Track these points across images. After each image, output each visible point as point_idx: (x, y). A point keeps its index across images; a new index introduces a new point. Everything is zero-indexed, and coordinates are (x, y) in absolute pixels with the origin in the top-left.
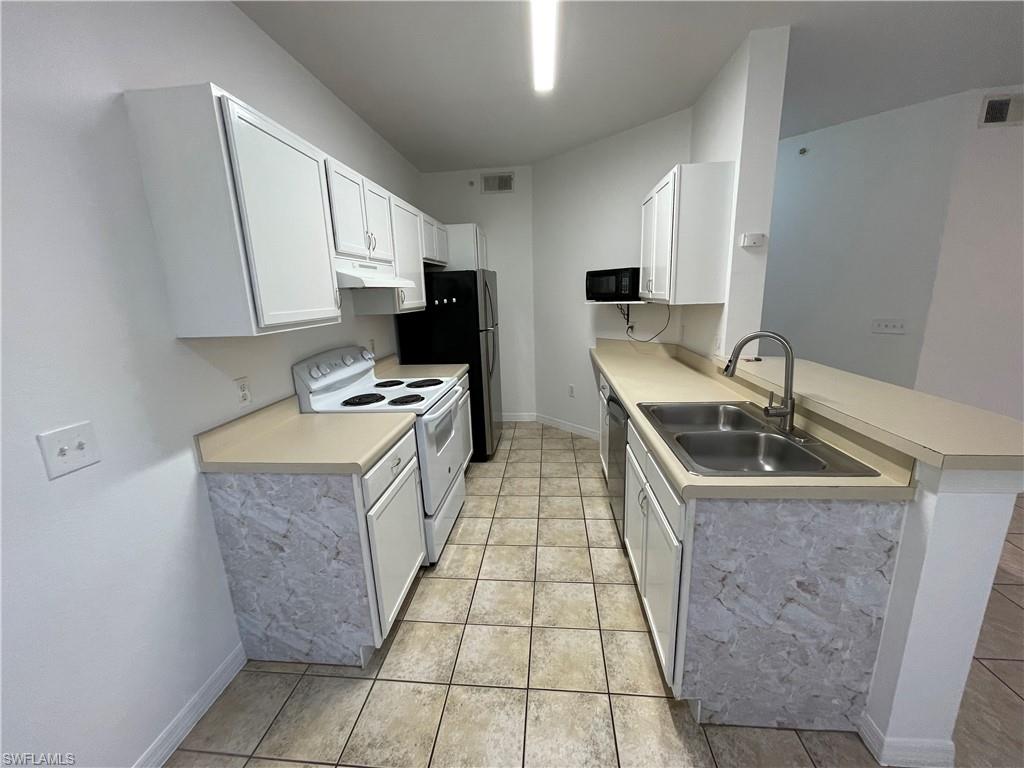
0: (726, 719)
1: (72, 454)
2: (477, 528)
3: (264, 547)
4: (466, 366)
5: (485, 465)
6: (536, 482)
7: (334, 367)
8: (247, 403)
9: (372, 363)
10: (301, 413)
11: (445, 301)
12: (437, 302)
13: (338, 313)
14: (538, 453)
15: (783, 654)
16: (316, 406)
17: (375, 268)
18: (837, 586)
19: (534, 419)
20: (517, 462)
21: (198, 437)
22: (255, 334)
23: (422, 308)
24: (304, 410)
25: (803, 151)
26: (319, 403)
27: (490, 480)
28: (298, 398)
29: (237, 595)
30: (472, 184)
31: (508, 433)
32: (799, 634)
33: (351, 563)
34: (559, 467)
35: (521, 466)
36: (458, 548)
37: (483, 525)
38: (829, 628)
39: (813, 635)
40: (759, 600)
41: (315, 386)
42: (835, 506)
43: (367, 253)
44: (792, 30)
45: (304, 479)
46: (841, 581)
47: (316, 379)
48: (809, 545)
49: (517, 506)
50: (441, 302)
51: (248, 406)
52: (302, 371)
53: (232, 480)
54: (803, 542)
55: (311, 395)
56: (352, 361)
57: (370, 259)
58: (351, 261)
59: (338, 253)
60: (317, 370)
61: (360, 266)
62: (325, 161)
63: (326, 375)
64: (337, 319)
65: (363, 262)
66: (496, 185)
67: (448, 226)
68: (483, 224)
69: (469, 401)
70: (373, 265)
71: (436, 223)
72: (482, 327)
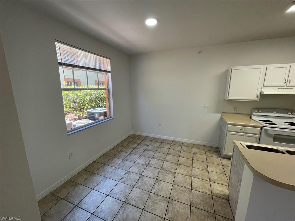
10: (250, 118)
17: (292, 88)
21: (222, 113)
22: (227, 100)
41: (254, 114)
43: (285, 85)
45: (225, 123)
51: (235, 112)
53: (222, 120)
55: (253, 116)
56: (275, 112)
57: (287, 86)
58: (272, 88)
59: (264, 86)
60: (257, 111)
61: (278, 88)
62: (267, 67)
63: (260, 113)
64: (257, 100)
65: (281, 87)
70: (290, 88)
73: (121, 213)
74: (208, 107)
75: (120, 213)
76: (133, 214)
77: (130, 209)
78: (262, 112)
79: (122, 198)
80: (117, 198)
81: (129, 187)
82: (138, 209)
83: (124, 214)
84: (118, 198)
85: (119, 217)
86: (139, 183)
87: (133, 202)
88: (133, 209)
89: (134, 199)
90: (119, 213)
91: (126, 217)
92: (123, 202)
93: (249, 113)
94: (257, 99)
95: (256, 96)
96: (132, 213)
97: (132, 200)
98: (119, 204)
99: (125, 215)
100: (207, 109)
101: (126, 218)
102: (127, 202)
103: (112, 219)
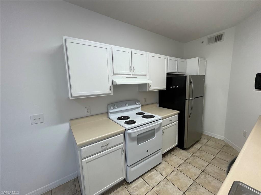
1: (37, 120)
2: (156, 178)
4: (178, 112)
5: (182, 152)
6: (199, 172)
8: (88, 113)
9: (140, 106)
10: (108, 118)
11: (174, 87)
12: (171, 87)
14: (212, 157)
16: (111, 117)
17: (136, 77)
19: (223, 139)
20: (198, 157)
21: (70, 120)
22: (70, 99)
23: (165, 89)
27: (178, 159)
28: (107, 114)
30: (203, 42)
31: (204, 141)
34: (217, 171)
35: (197, 159)
36: (143, 182)
37: (159, 178)
41: (111, 111)
43: (131, 73)
49: (179, 179)
50: (172, 87)
51: (89, 114)
52: (109, 107)
55: (110, 114)
56: (128, 105)
57: (133, 75)
58: (121, 77)
59: (114, 74)
60: (113, 106)
61: (126, 77)
62: (112, 48)
63: (116, 109)
64: (111, 94)
65: (128, 76)
66: (215, 39)
67: (187, 60)
68: (203, 58)
69: (177, 125)
70: (135, 76)
71: (179, 59)
72: (187, 97)
78: (118, 107)
93: (106, 111)
94: (110, 92)
95: (108, 88)
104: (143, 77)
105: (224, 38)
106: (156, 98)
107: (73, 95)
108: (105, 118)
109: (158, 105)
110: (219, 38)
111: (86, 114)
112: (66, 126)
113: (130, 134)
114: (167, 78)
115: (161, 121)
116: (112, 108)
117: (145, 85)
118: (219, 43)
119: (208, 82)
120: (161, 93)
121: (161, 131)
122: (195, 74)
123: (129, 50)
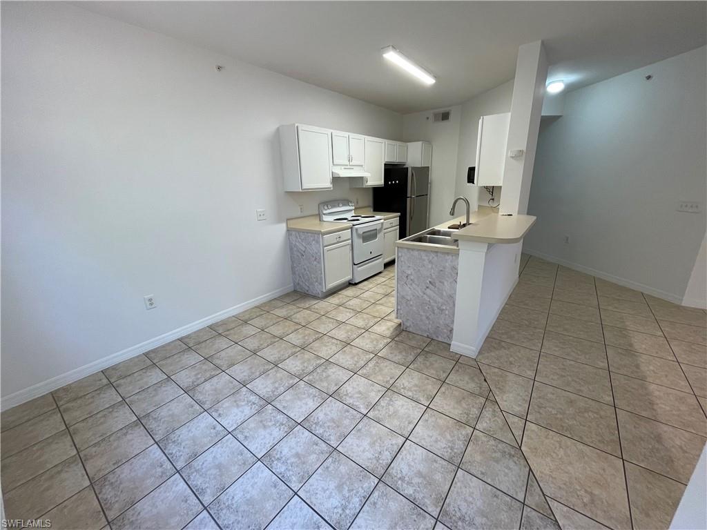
0: (411, 330)
1: (262, 216)
3: (299, 255)
4: (399, 214)
7: (333, 207)
8: (302, 213)
9: (354, 208)
11: (393, 182)
12: (390, 183)
13: (331, 186)
15: (426, 308)
16: (325, 219)
17: (353, 169)
18: (441, 284)
21: (288, 220)
22: (301, 191)
23: (382, 185)
24: (321, 220)
25: (649, 78)
26: (325, 218)
28: (319, 216)
29: (293, 268)
30: (428, 118)
32: (431, 301)
33: (318, 262)
38: (440, 300)
39: (435, 302)
40: (418, 286)
41: (325, 212)
42: (439, 254)
43: (349, 163)
44: (543, 43)
45: (309, 234)
46: (443, 283)
47: (326, 210)
48: (432, 268)
51: (302, 215)
52: (321, 207)
53: (294, 233)
54: (430, 267)
55: (323, 215)
56: (341, 205)
57: (350, 165)
58: (341, 168)
59: (334, 165)
61: (345, 169)
62: (332, 133)
64: (331, 188)
65: (346, 167)
66: (440, 118)
67: (408, 143)
68: (428, 141)
69: (398, 231)
70: (351, 167)
71: (398, 143)
72: (409, 195)
73: (409, 491)
74: (263, 212)
75: (411, 492)
76: (416, 461)
77: (401, 467)
79: (366, 485)
80: (361, 501)
81: (334, 462)
82: (405, 450)
83: (413, 481)
84: (364, 498)
85: (422, 495)
86: (326, 434)
87: (384, 458)
88: (402, 459)
89: (377, 455)
90: (411, 495)
91: (421, 479)
92: (381, 485)
96: (412, 464)
97: (378, 459)
98: (383, 495)
99: (416, 480)
100: (262, 218)
101: (425, 478)
102: (383, 472)
103: (425, 517)
104: (360, 168)
105: (451, 117)
106: (369, 200)
107: (304, 187)
108: (317, 221)
109: (372, 210)
110: (445, 116)
111: (299, 214)
112: (283, 227)
113: (357, 229)
114: (385, 170)
115: (382, 221)
116: (326, 207)
117: (361, 178)
118: (445, 123)
119: (434, 176)
120: (376, 190)
121: (382, 234)
122: (419, 165)
123: (346, 134)
